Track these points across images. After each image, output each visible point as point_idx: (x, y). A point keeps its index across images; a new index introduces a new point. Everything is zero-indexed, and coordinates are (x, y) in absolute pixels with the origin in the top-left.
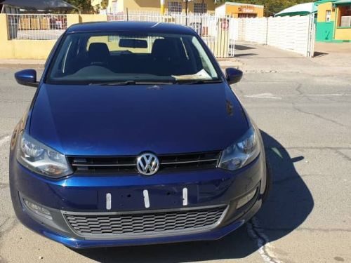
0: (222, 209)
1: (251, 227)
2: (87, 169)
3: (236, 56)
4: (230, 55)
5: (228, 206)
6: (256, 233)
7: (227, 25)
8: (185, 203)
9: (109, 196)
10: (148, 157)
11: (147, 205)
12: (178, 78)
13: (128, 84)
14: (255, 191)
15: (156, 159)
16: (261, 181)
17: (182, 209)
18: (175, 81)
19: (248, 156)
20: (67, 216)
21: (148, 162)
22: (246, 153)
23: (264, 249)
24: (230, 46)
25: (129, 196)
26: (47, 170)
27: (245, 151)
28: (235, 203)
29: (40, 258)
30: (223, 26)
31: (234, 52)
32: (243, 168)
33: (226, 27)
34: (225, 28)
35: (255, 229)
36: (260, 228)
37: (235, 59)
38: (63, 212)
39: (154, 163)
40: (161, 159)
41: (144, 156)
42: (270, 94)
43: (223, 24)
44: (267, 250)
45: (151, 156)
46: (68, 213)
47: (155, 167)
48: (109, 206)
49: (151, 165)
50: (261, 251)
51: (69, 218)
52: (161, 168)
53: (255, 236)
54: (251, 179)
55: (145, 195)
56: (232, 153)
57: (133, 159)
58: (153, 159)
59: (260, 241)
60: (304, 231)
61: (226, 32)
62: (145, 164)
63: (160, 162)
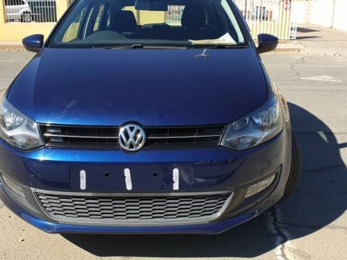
0: (225, 197)
1: (272, 221)
2: (62, 141)
3: (298, 38)
4: (291, 37)
5: (233, 194)
6: (277, 228)
7: (289, 5)
8: (176, 186)
9: (83, 173)
10: (132, 129)
11: (129, 186)
12: (194, 42)
13: (135, 47)
14: (273, 177)
15: (142, 131)
16: (282, 165)
17: (172, 194)
18: (190, 46)
19: (266, 133)
20: (38, 195)
21: (131, 134)
22: (263, 130)
23: (282, 249)
24: (292, 29)
25: (107, 175)
26: (20, 140)
27: (262, 128)
28: (242, 191)
29: (21, 240)
30: (285, 7)
31: (296, 34)
32: (258, 145)
33: (288, 7)
34: (286, 9)
35: (277, 223)
36: (282, 223)
37: (296, 41)
38: (33, 189)
39: (139, 136)
40: (148, 132)
41: (127, 127)
42: (330, 77)
43: (285, 5)
44: (286, 251)
45: (136, 127)
46: (39, 191)
47: (140, 142)
48: (83, 186)
49: (135, 138)
50: (278, 250)
51: (40, 197)
52: (148, 143)
53: (275, 232)
54: (269, 162)
55: (126, 175)
56: (244, 128)
57: (114, 131)
58: (138, 131)
59: (280, 238)
60: (337, 230)
61: (288, 12)
62: (127, 137)
63: (147, 135)
